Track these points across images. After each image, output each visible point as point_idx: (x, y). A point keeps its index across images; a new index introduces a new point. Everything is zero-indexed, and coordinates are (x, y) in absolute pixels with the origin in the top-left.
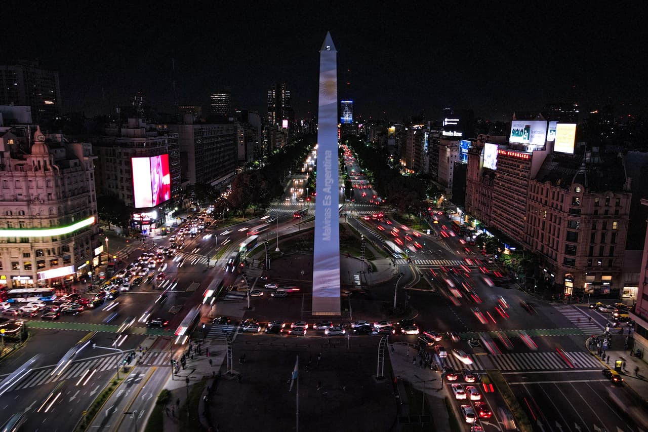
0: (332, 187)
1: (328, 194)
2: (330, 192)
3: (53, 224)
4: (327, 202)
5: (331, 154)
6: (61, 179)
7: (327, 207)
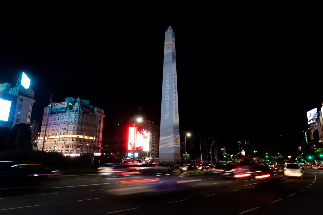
0: (169, 91)
1: (168, 94)
2: (169, 93)
3: (74, 133)
4: (167, 98)
5: (169, 75)
6: (82, 116)
7: (167, 101)
